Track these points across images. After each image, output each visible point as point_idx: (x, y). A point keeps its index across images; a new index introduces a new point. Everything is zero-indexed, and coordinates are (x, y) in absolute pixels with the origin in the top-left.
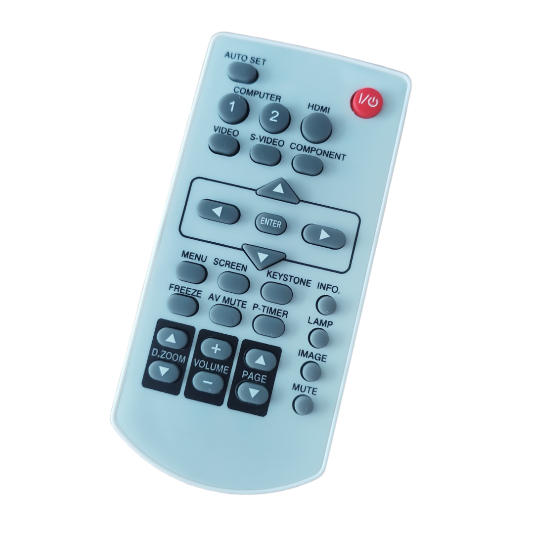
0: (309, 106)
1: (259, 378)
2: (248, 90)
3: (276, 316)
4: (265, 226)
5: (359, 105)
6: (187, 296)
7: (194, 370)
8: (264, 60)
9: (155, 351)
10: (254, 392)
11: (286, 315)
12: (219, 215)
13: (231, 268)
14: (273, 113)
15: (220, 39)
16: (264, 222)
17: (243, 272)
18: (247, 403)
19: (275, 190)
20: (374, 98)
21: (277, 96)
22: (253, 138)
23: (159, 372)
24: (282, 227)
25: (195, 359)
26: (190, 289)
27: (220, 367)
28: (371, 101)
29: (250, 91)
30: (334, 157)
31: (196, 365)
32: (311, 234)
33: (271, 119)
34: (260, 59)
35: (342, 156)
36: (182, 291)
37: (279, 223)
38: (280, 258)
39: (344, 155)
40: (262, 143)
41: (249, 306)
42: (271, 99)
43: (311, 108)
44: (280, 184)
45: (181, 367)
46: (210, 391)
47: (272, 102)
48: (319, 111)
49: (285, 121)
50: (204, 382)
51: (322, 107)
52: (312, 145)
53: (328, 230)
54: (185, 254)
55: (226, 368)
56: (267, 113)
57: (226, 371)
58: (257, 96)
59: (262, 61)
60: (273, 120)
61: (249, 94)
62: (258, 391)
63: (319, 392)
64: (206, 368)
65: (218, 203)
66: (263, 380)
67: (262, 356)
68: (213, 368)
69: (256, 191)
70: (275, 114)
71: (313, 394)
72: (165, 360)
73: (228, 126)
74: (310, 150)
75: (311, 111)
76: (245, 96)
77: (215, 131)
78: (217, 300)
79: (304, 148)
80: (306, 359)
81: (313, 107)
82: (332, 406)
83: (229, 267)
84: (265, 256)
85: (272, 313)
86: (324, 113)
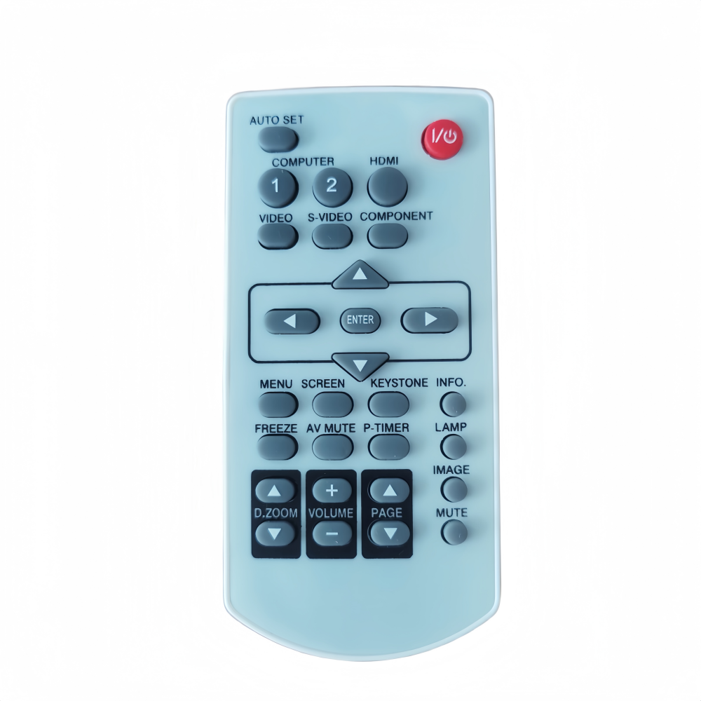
0: (371, 161)
1: (393, 513)
2: (290, 159)
3: (394, 432)
4: (354, 325)
5: (434, 145)
6: (280, 434)
7: (312, 523)
8: (301, 117)
9: (258, 512)
10: (391, 532)
11: (407, 428)
12: (294, 326)
13: (325, 387)
14: (328, 181)
15: (239, 102)
16: (351, 321)
17: (341, 389)
18: (386, 546)
19: (355, 278)
20: (450, 132)
21: (328, 158)
22: (311, 219)
23: (268, 536)
24: (375, 322)
25: (309, 510)
26: (282, 425)
27: (342, 511)
28: (448, 135)
29: (293, 160)
30: (418, 217)
31: (312, 516)
32: (413, 321)
33: (328, 190)
34: (295, 116)
35: (427, 215)
36: (272, 430)
37: (371, 318)
38: (383, 359)
39: (430, 213)
41: (359, 427)
42: (321, 164)
43: (374, 163)
44: (360, 269)
45: (295, 523)
46: (337, 543)
47: (323, 168)
48: (385, 165)
49: (346, 188)
50: (326, 534)
51: (388, 158)
52: (387, 210)
53: (433, 311)
54: (264, 384)
55: (350, 511)
56: (322, 182)
57: (350, 515)
58: (303, 165)
59: (298, 119)
60: (331, 191)
61: (293, 165)
62: (395, 530)
63: (469, 512)
64: (325, 517)
65: (288, 311)
66: (399, 514)
67: (390, 486)
68: (334, 515)
69: (331, 284)
70: (332, 182)
71: (463, 516)
72: (272, 520)
73: (276, 211)
74: (386, 216)
75: (376, 168)
76: (289, 168)
77: (262, 221)
78: (317, 431)
79: (378, 216)
80: (444, 476)
81: (377, 160)
82: (490, 524)
83: (322, 386)
84: (364, 362)
85: (389, 431)
86: (393, 166)
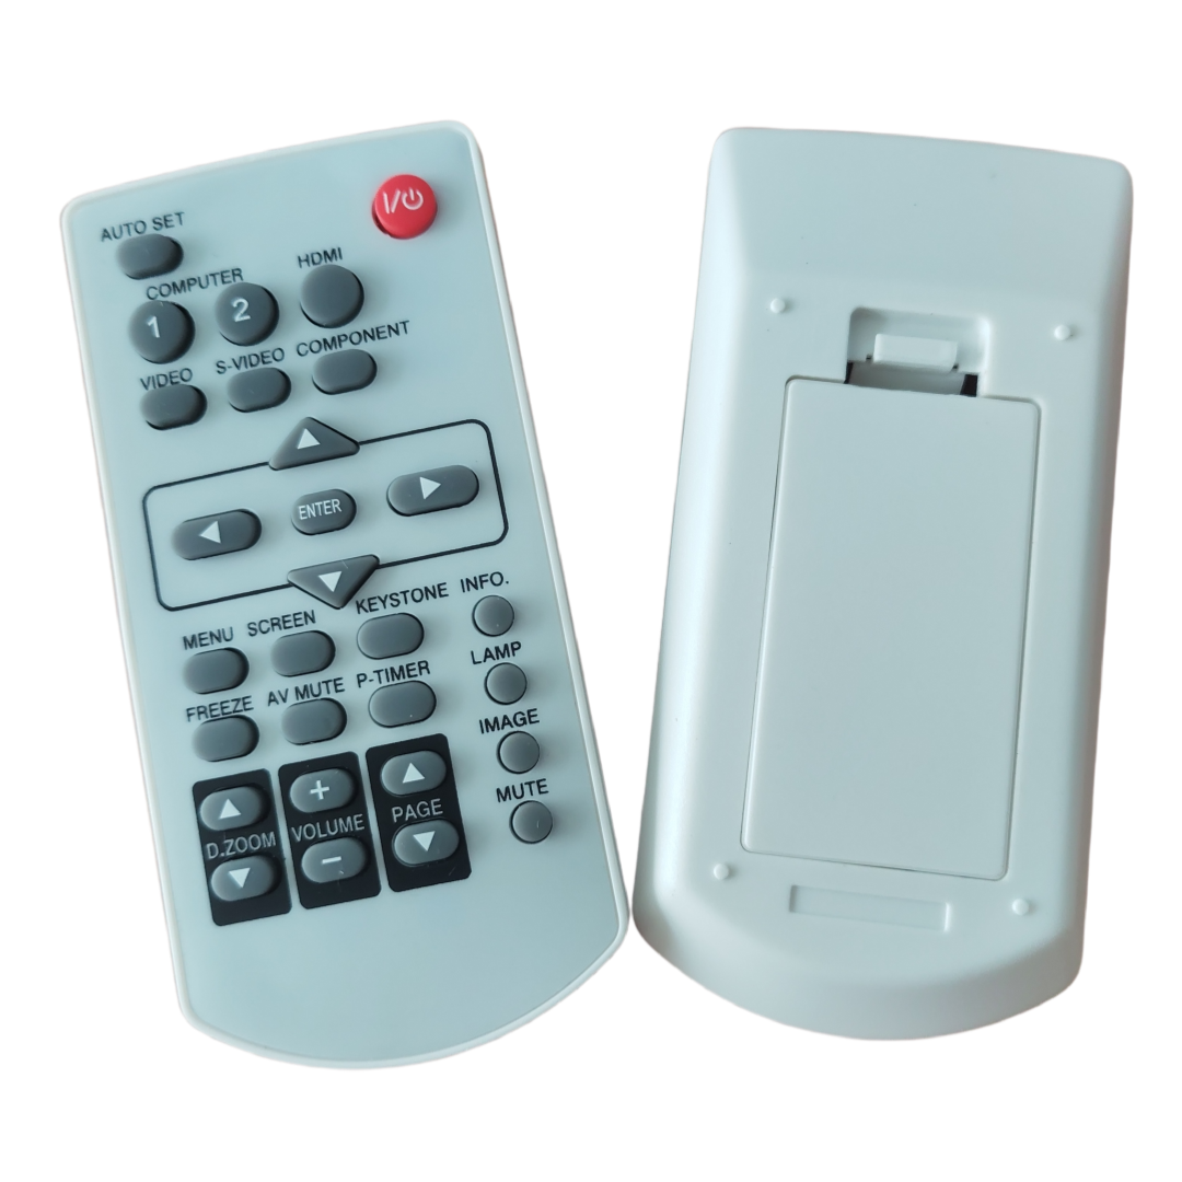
0: (300, 260)
1: (428, 809)
2: (174, 284)
3: (407, 679)
4: (311, 520)
5: (389, 217)
6: (226, 716)
7: (299, 848)
8: (179, 214)
9: (212, 849)
10: (425, 839)
11: (426, 667)
12: (218, 540)
13: (285, 628)
14: (235, 305)
15: (78, 215)
16: (306, 514)
17: (310, 627)
19: (301, 446)
20: (411, 192)
21: (233, 271)
22: (221, 369)
23: (230, 883)
24: (346, 512)
25: (293, 829)
26: (227, 702)
27: (345, 821)
28: (408, 200)
29: (178, 284)
30: (387, 334)
31: (298, 839)
32: (407, 501)
33: (238, 318)
34: (170, 215)
35: (401, 327)
36: (214, 713)
37: (335, 503)
38: (368, 567)
39: (404, 323)
40: (243, 369)
41: (349, 683)
42: (224, 282)
43: (304, 264)
44: (306, 431)
45: (273, 855)
46: (341, 874)
47: (227, 286)
48: (324, 264)
49: (266, 315)
50: (324, 861)
51: (325, 252)
52: (336, 332)
53: (431, 476)
54: (190, 642)
55: (358, 819)
56: (225, 310)
57: (359, 825)
58: (196, 288)
59: (175, 219)
60: (241, 319)
61: (179, 291)
62: (431, 834)
63: (551, 785)
64: (320, 835)
65: (204, 522)
66: (437, 810)
67: (411, 766)
69: (268, 463)
71: (540, 793)
72: (237, 857)
73: (165, 369)
74: (337, 341)
75: (307, 270)
76: (173, 298)
77: (146, 387)
78: (284, 700)
79: (325, 344)
80: (500, 734)
81: (309, 259)
83: (280, 628)
84: (336, 576)
85: (399, 678)
86: (335, 262)
